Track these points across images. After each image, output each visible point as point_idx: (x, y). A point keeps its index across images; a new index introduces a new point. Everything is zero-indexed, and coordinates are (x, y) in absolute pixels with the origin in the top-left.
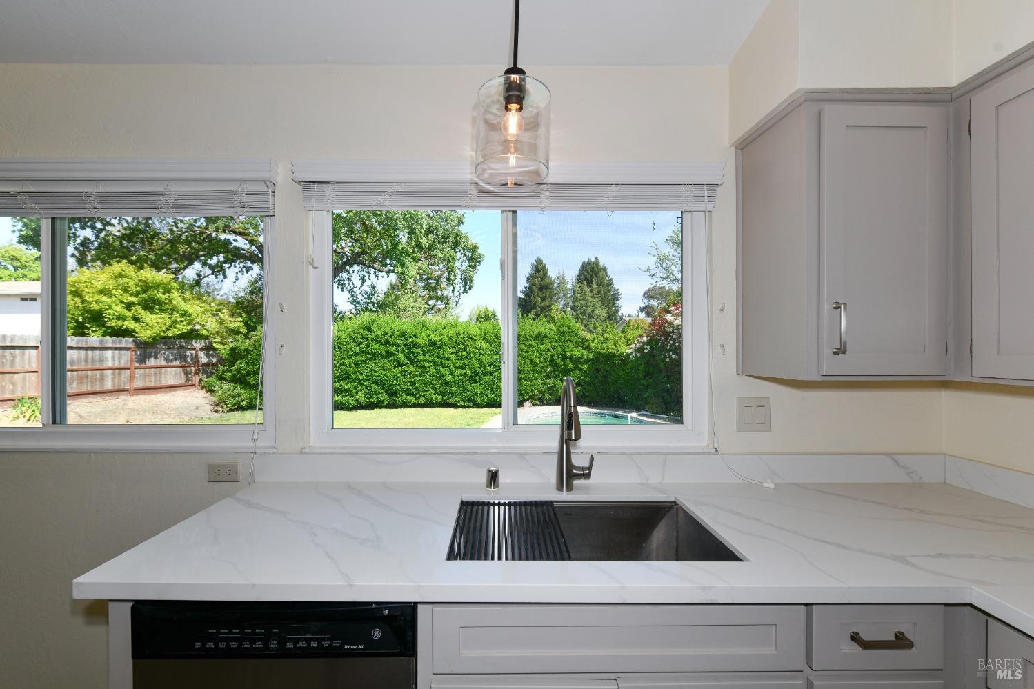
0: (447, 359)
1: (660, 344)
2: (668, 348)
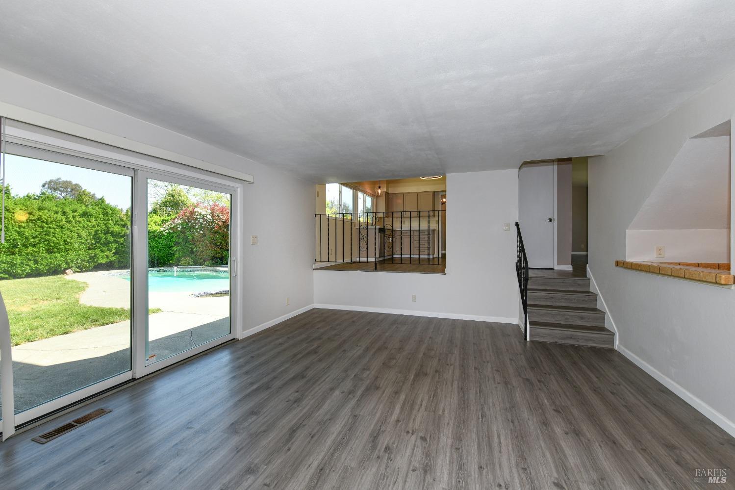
1: (189, 225)
2: (197, 227)
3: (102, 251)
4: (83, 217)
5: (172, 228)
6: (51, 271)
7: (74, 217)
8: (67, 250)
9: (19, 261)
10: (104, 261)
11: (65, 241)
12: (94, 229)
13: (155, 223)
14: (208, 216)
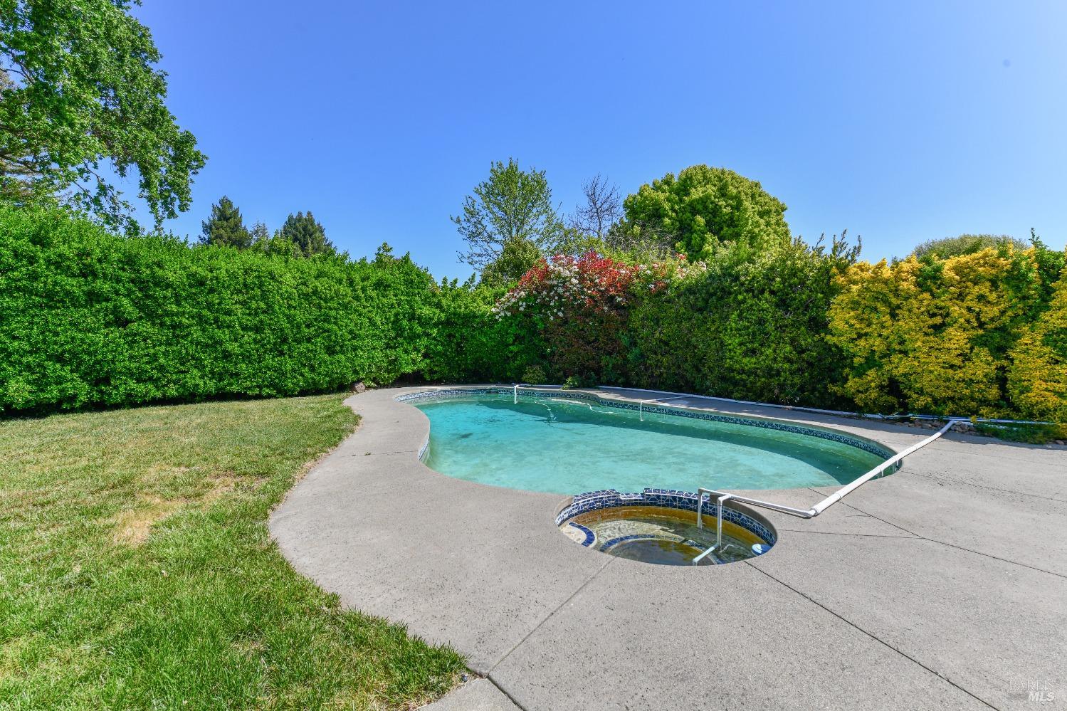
0: (228, 313)
1: (538, 300)
2: (552, 304)
3: (406, 351)
4: (376, 289)
5: (508, 309)
6: (335, 386)
7: (364, 290)
8: (355, 349)
9: (289, 368)
10: (408, 369)
11: (351, 332)
12: (394, 311)
13: (484, 299)
14: (575, 281)
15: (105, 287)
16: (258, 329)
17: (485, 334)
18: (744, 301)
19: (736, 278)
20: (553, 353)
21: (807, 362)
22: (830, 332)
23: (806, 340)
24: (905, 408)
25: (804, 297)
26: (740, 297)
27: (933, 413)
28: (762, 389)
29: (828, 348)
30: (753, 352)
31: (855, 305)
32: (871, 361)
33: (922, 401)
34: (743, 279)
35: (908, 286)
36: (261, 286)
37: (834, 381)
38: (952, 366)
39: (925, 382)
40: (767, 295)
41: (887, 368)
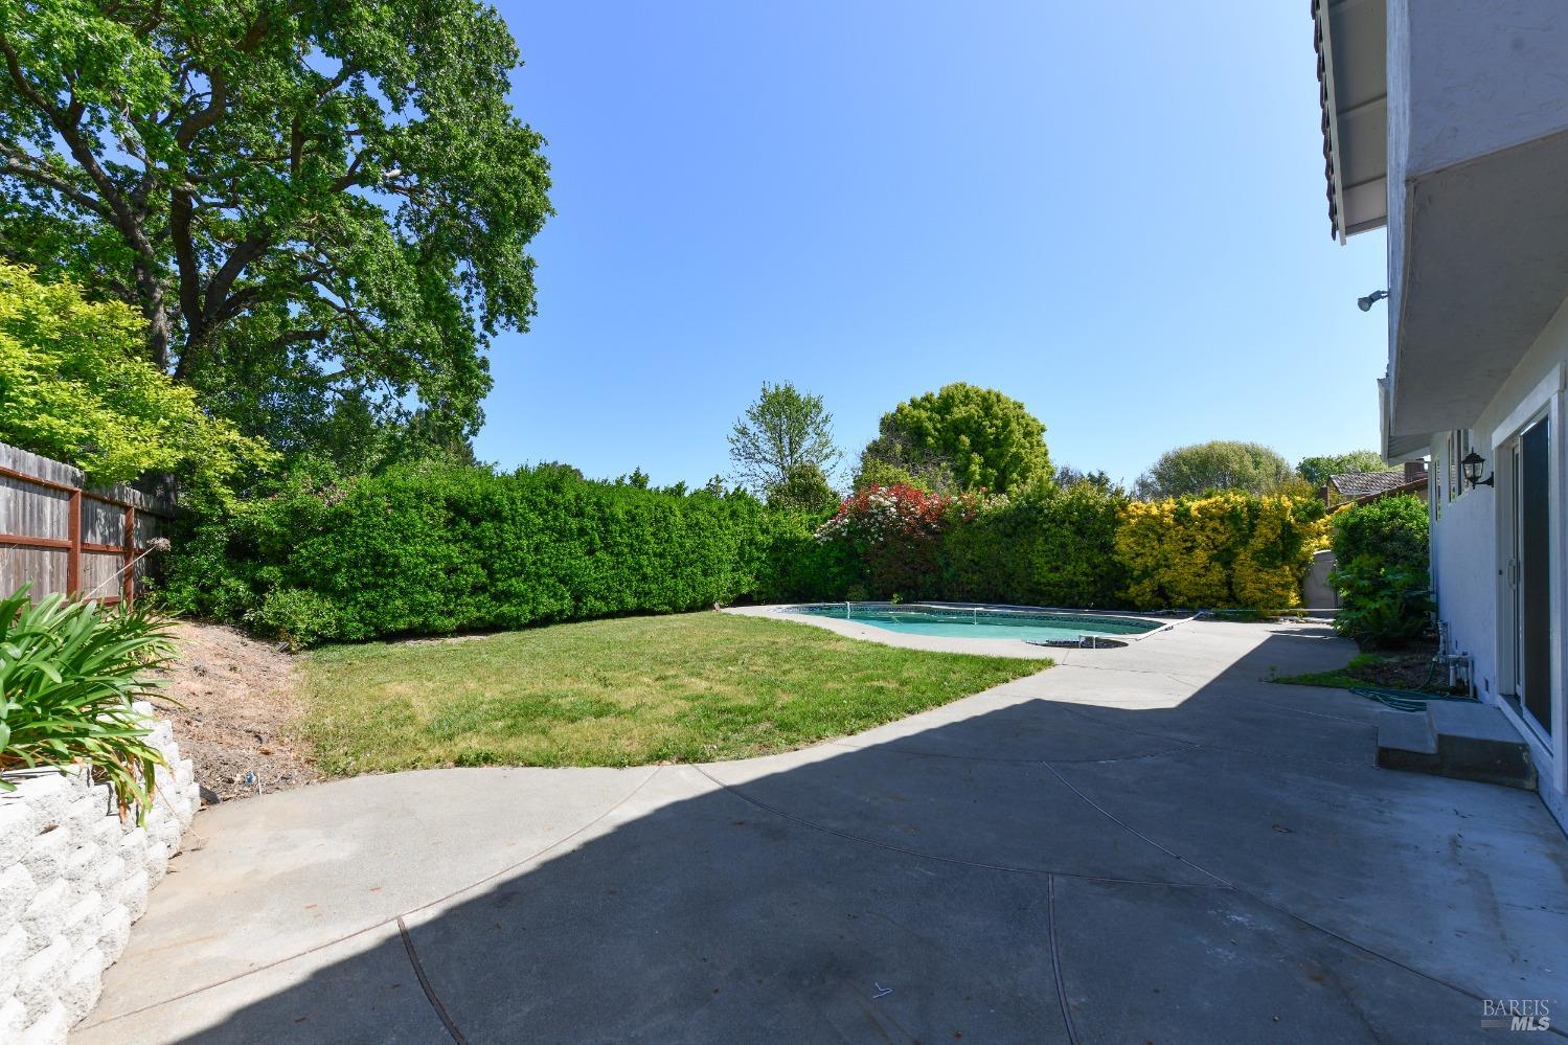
0: (647, 542)
1: (860, 527)
2: (873, 530)
3: (745, 574)
5: (831, 534)
6: (705, 604)
9: (680, 588)
11: (717, 557)
12: (741, 538)
14: (893, 510)
15: (588, 523)
16: (661, 556)
17: (808, 558)
18: (1048, 529)
19: (1041, 511)
20: (872, 573)
21: (1100, 576)
22: (1116, 553)
23: (1099, 559)
24: (1170, 606)
25: (1096, 526)
26: (1045, 526)
27: (1188, 608)
28: (1065, 597)
29: (1114, 564)
30: (1057, 569)
31: (1133, 533)
32: (1146, 573)
33: (1181, 600)
34: (1046, 511)
35: (1169, 520)
36: (665, 517)
37: (1119, 589)
38: (1199, 575)
39: (1182, 587)
40: (1067, 524)
41: (1157, 577)
